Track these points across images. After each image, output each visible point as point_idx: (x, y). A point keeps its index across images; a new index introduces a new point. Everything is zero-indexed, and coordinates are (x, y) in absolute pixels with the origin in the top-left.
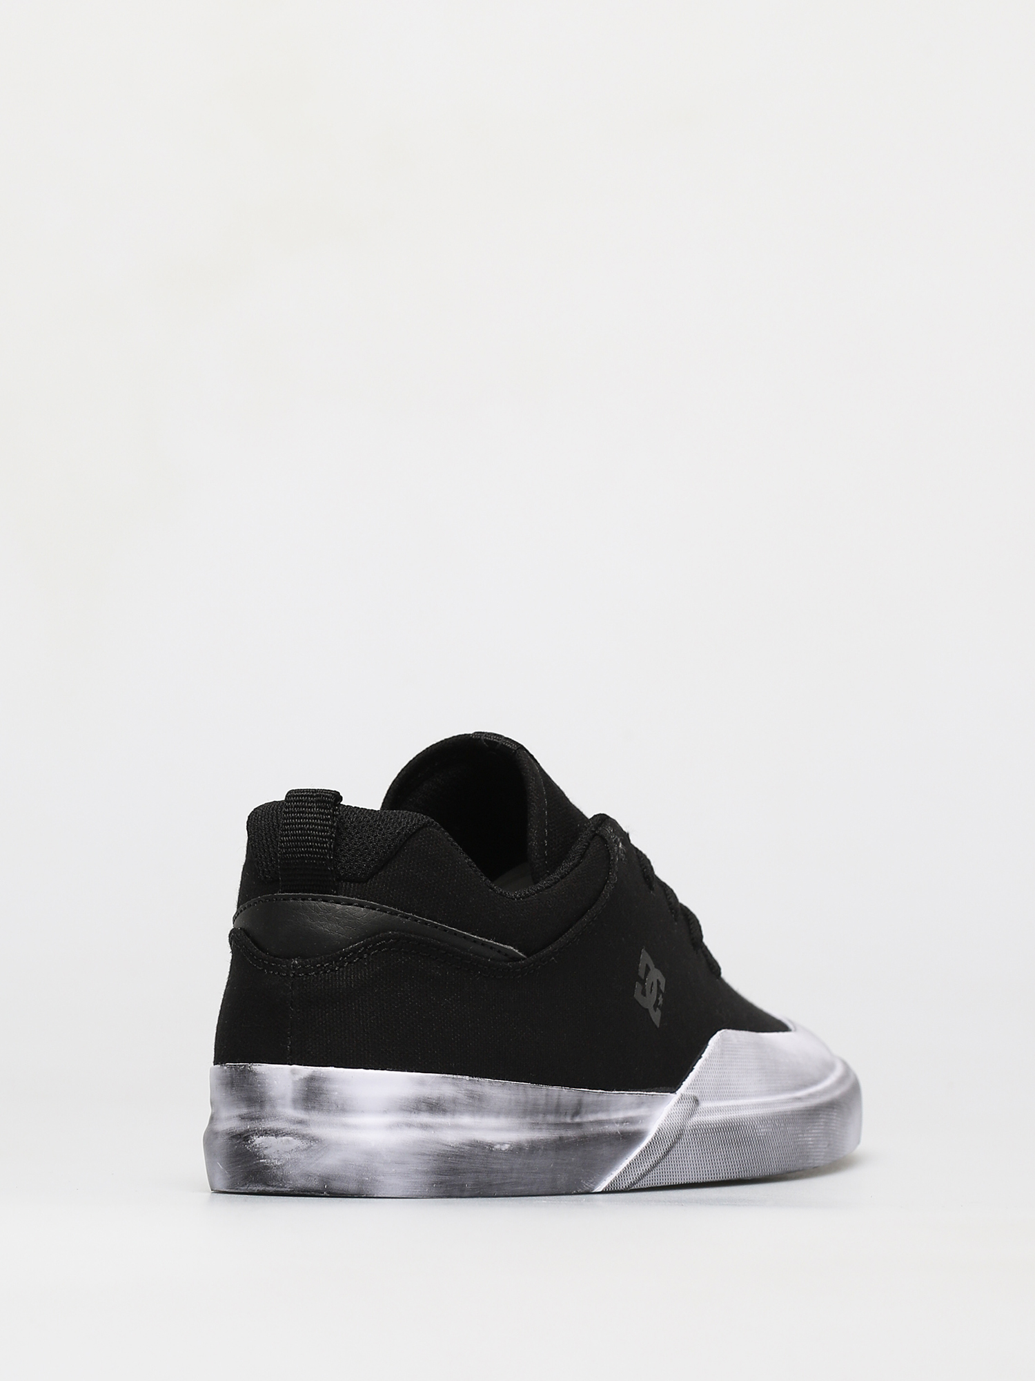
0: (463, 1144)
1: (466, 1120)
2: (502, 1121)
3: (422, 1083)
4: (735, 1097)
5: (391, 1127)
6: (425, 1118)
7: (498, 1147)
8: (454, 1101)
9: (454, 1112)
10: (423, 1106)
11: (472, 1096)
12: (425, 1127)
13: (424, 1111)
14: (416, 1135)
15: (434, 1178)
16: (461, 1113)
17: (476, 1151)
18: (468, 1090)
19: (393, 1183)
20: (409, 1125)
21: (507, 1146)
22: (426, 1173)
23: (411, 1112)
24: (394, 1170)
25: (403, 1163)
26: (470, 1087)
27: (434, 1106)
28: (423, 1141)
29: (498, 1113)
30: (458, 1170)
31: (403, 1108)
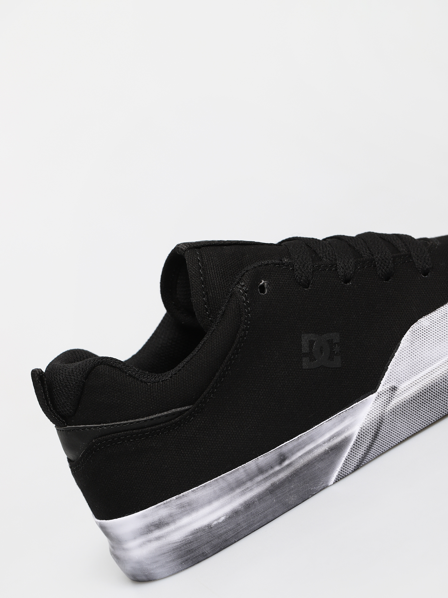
0: (186, 536)
1: (185, 520)
2: (216, 504)
3: (145, 516)
4: (431, 364)
5: (141, 545)
6: (157, 533)
7: (215, 523)
8: (171, 515)
9: (174, 521)
10: (152, 528)
11: (182, 506)
12: (158, 538)
13: (154, 530)
14: (155, 545)
15: (180, 561)
16: (179, 518)
17: (199, 534)
18: (178, 505)
19: (159, 571)
20: (150, 541)
21: (223, 518)
22: (173, 561)
23: (147, 534)
24: (155, 566)
25: (157, 562)
26: (179, 502)
27: (159, 525)
28: (160, 547)
29: (210, 502)
30: (193, 549)
31: (142, 533)
